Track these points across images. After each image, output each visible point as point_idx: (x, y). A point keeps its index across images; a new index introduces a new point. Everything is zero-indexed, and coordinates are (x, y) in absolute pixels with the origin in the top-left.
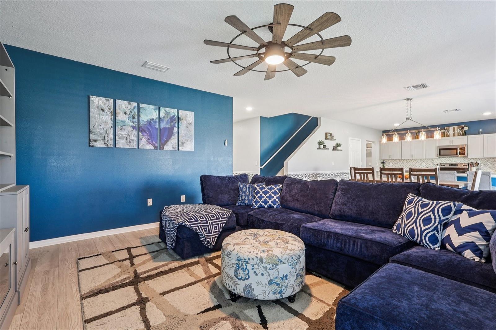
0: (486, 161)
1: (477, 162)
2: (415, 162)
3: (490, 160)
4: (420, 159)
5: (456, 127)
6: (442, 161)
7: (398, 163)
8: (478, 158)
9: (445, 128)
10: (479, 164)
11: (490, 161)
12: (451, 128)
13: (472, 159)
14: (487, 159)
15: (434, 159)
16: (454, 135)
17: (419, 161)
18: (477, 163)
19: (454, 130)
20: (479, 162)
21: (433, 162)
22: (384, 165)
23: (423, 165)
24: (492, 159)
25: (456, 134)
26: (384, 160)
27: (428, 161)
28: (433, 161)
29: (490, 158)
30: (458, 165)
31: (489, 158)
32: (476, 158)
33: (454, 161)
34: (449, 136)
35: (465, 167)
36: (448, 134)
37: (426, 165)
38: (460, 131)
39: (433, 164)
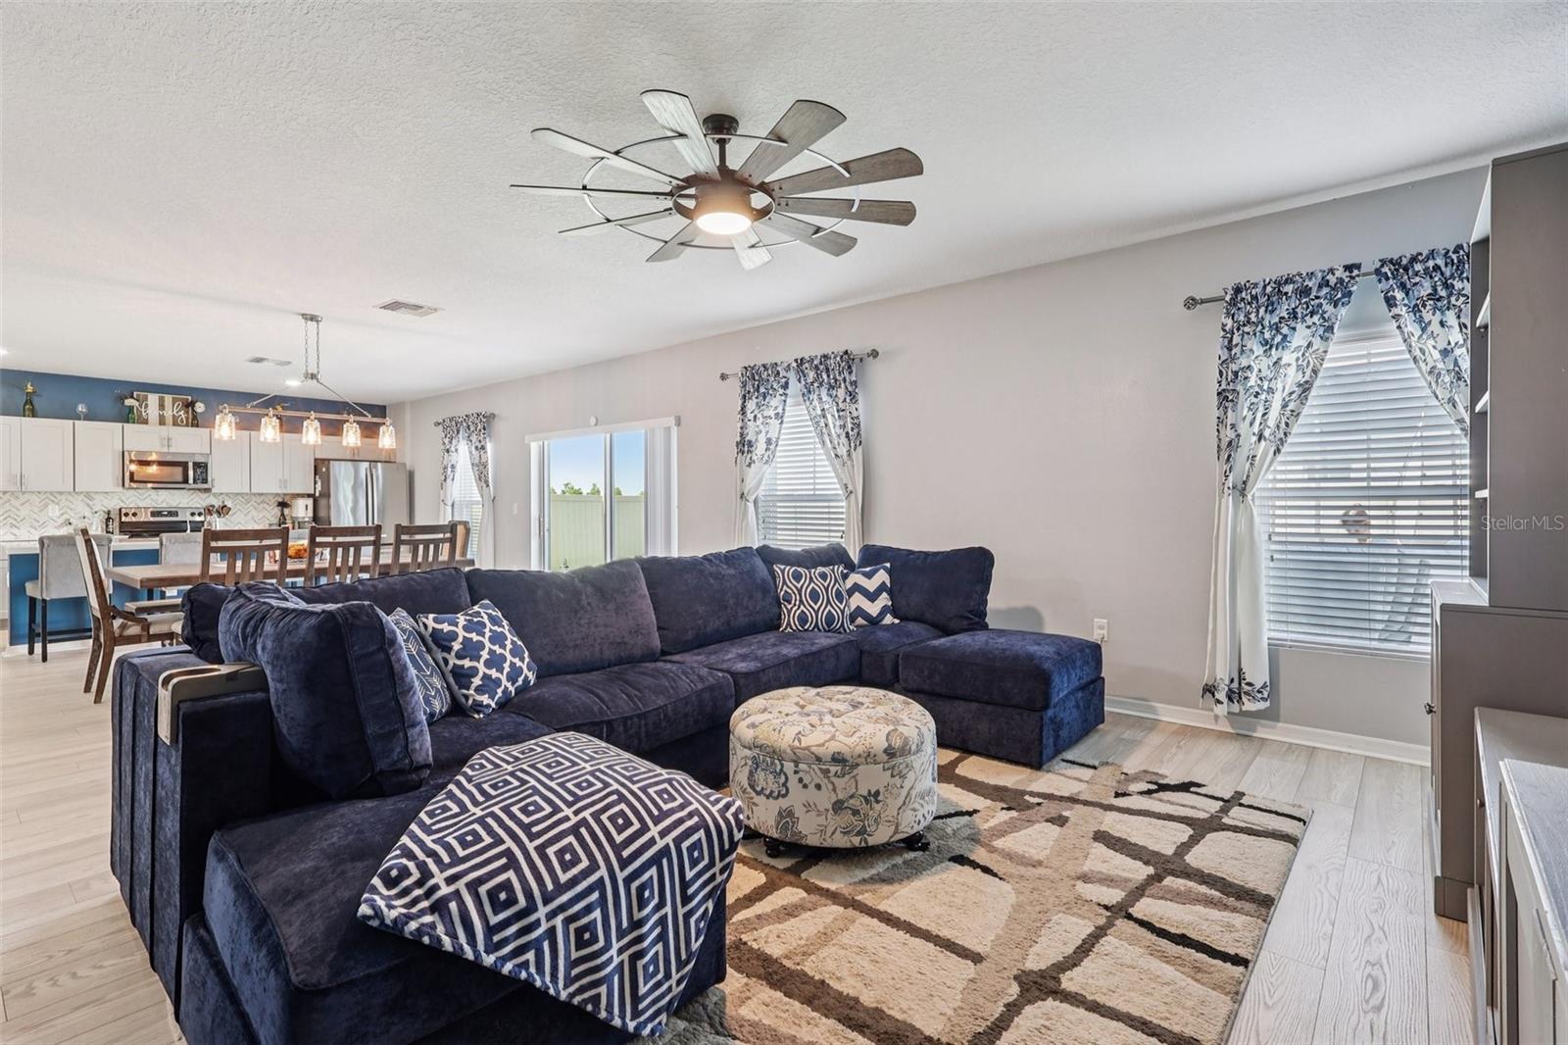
1: (226, 503)
2: (13, 502)
3: (254, 499)
4: (39, 493)
5: (168, 399)
6: (122, 501)
8: (227, 494)
9: (136, 393)
10: (229, 508)
11: (253, 502)
12: (153, 399)
14: (247, 497)
15: (96, 493)
16: (162, 421)
17: (35, 499)
18: (223, 506)
19: (162, 406)
20: (229, 504)
21: (91, 503)
23: (50, 514)
24: (258, 497)
25: (169, 420)
27: (71, 498)
29: (254, 494)
30: (171, 514)
31: (251, 494)
32: (221, 494)
33: (160, 499)
34: (146, 422)
35: (196, 518)
36: (144, 414)
37: (62, 514)
38: (180, 411)
39: (91, 509)
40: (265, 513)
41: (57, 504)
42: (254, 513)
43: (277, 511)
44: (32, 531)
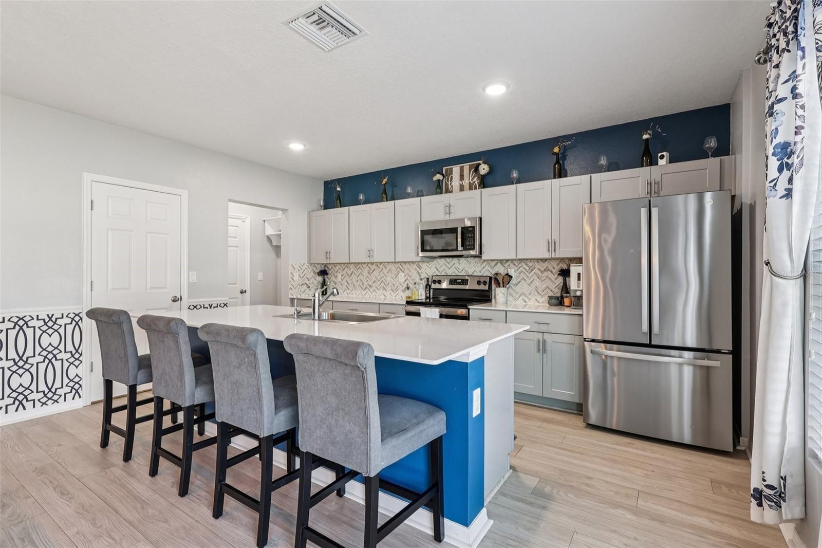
0: (528, 268)
1: (509, 271)
3: (537, 266)
5: (466, 166)
6: (437, 270)
7: (353, 274)
9: (444, 169)
10: (511, 277)
11: (536, 271)
12: (456, 169)
13: (499, 264)
14: (530, 264)
16: (462, 188)
18: (507, 274)
19: (462, 177)
20: (512, 272)
21: (420, 271)
22: (324, 280)
23: (400, 280)
24: (541, 263)
25: (467, 186)
26: (326, 265)
27: (410, 268)
28: (420, 267)
29: (538, 260)
30: (464, 282)
31: (534, 259)
32: (507, 261)
33: (461, 268)
34: (451, 191)
35: (482, 287)
36: (450, 186)
37: (406, 280)
38: (474, 178)
39: (420, 275)
40: (548, 283)
41: (403, 272)
42: (537, 283)
43: (560, 280)
44: (392, 293)
